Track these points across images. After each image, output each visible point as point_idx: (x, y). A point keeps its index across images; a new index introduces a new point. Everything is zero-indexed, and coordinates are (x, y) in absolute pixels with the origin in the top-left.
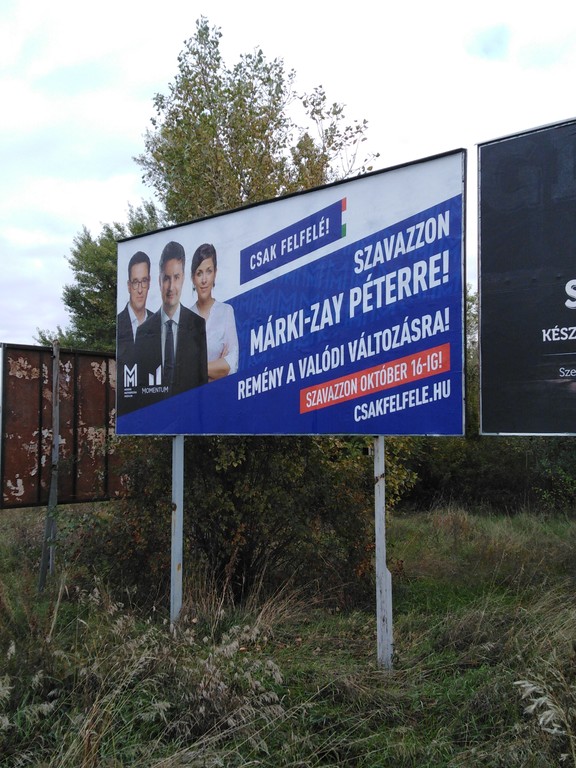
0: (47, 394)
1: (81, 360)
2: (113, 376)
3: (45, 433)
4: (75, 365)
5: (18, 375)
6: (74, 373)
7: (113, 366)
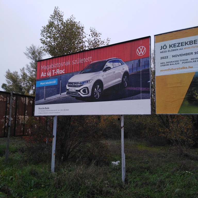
0: (8, 106)
2: (27, 102)
3: (7, 117)
4: (17, 98)
5: (1, 100)
7: (27, 99)
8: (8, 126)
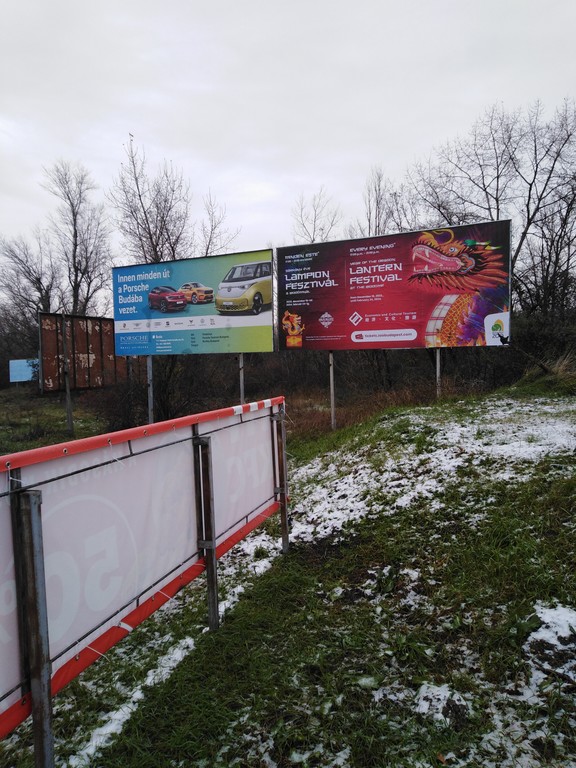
0: (60, 337)
1: (75, 320)
2: (90, 328)
3: (60, 356)
4: (72, 322)
5: (47, 328)
6: (72, 326)
7: (89, 322)
8: (65, 373)
